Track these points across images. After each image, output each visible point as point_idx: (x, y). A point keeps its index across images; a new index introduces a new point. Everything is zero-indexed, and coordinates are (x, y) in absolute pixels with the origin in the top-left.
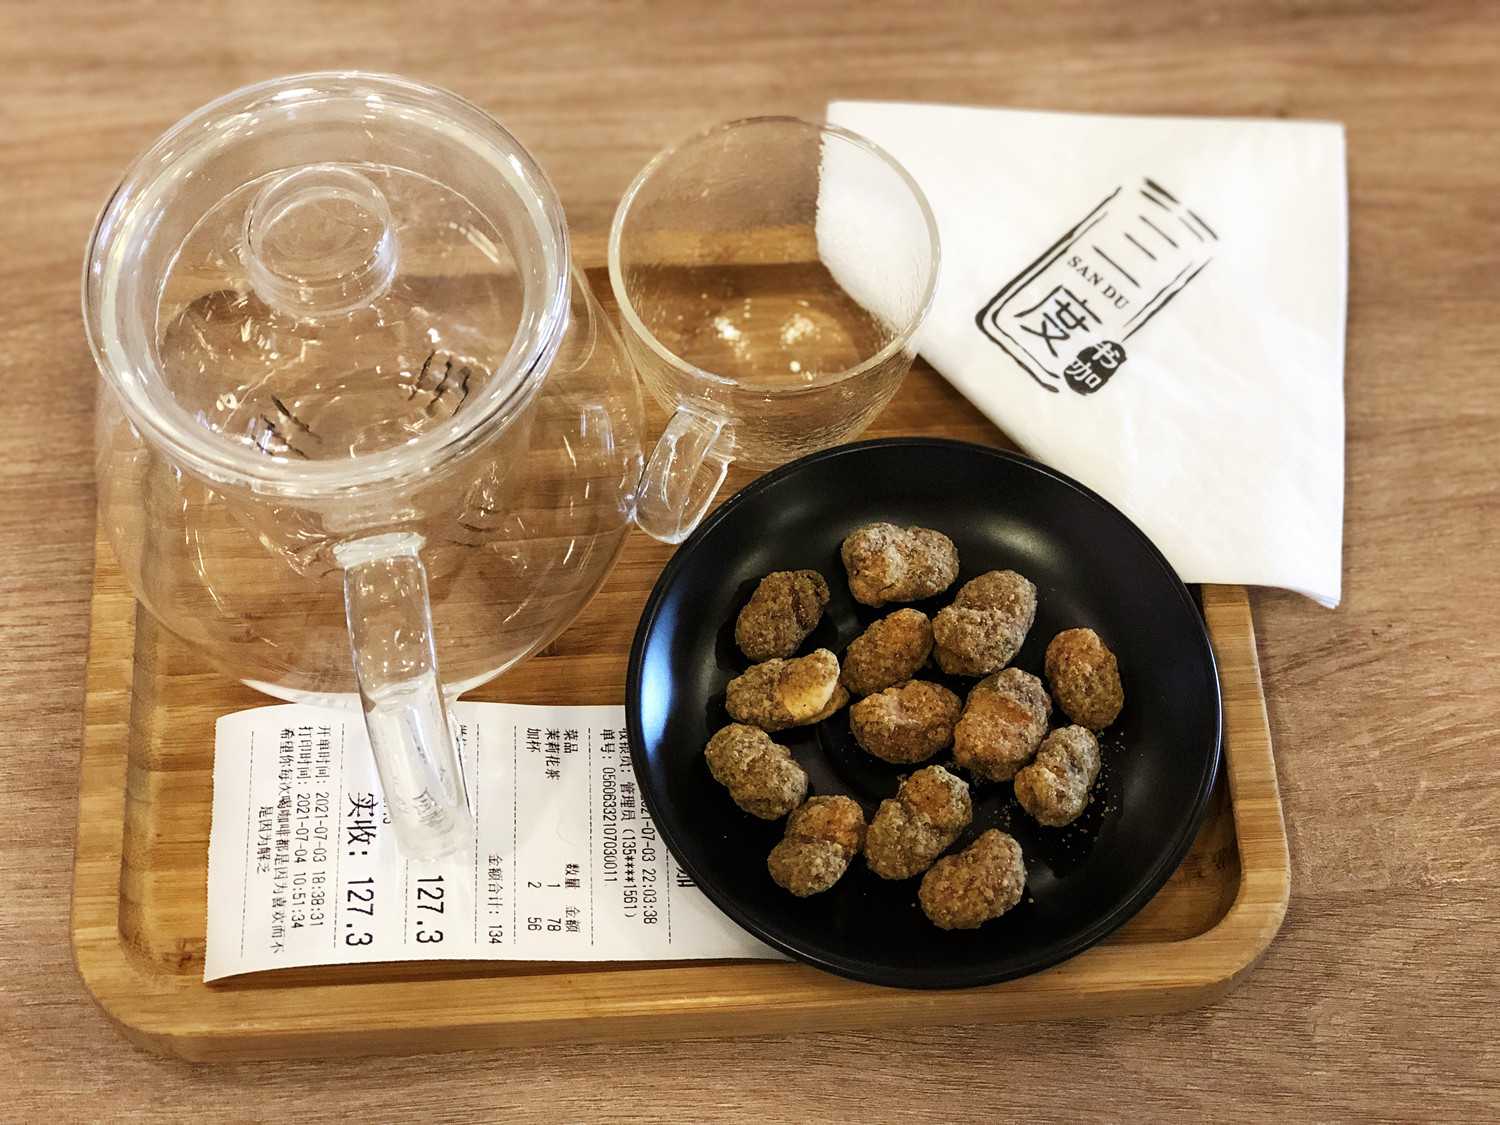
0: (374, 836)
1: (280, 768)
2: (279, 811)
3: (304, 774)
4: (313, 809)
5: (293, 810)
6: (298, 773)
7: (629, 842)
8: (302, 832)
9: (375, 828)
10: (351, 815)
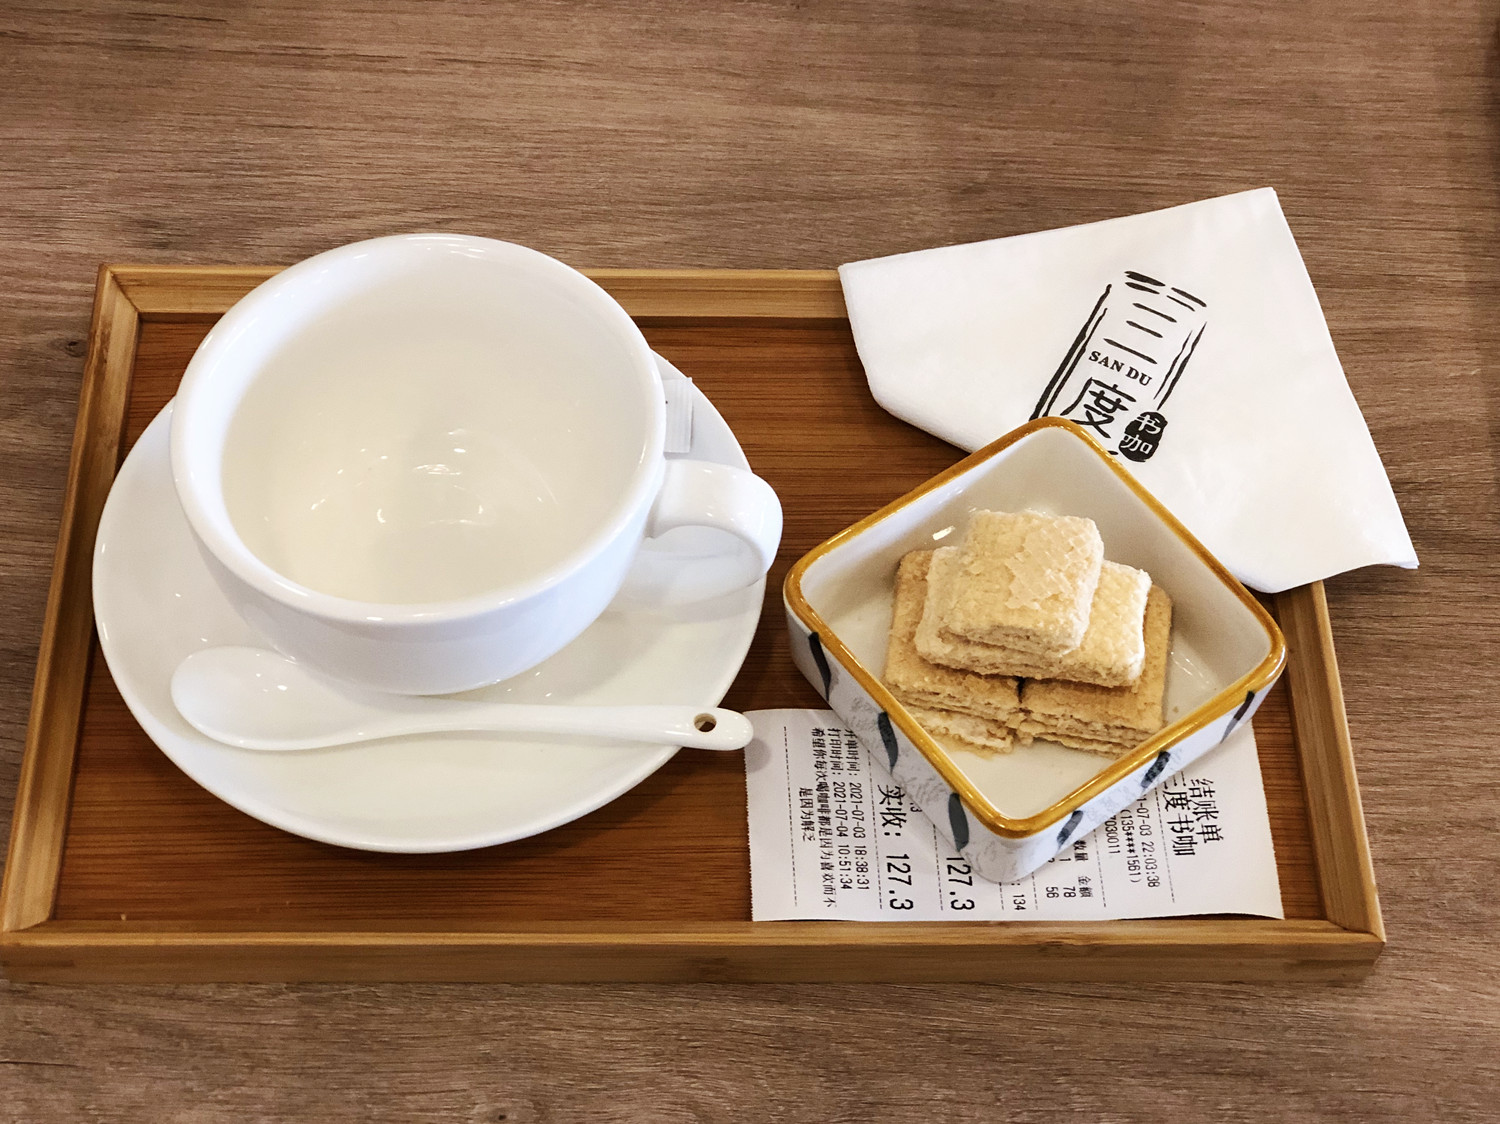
0: (905, 821)
1: (814, 760)
2: (818, 793)
3: (836, 766)
4: (848, 796)
5: (831, 793)
6: (832, 765)
7: (1127, 821)
8: (842, 813)
9: (904, 814)
10: (882, 803)
